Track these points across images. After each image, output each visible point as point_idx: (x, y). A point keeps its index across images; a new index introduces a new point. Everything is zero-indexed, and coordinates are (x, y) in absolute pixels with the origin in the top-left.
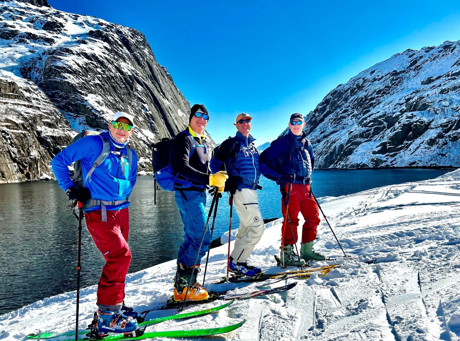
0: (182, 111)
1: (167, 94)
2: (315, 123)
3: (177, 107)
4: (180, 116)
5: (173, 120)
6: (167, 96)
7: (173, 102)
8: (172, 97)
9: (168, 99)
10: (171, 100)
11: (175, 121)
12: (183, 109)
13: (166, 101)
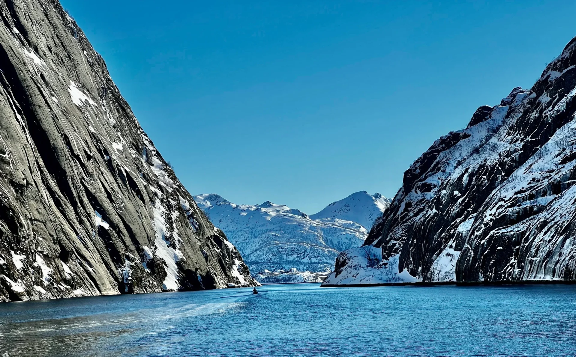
0: (83, 87)
1: (34, 33)
2: (541, 128)
3: (66, 77)
4: (78, 103)
5: (55, 118)
6: (34, 39)
7: (54, 57)
8: (52, 44)
9: (36, 50)
10: (47, 52)
11: (63, 121)
12: (86, 82)
13: (33, 55)
